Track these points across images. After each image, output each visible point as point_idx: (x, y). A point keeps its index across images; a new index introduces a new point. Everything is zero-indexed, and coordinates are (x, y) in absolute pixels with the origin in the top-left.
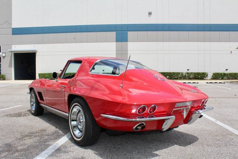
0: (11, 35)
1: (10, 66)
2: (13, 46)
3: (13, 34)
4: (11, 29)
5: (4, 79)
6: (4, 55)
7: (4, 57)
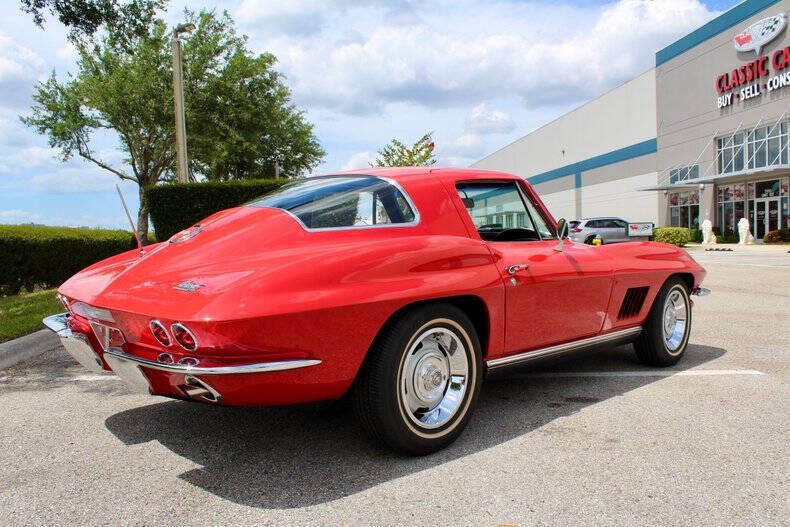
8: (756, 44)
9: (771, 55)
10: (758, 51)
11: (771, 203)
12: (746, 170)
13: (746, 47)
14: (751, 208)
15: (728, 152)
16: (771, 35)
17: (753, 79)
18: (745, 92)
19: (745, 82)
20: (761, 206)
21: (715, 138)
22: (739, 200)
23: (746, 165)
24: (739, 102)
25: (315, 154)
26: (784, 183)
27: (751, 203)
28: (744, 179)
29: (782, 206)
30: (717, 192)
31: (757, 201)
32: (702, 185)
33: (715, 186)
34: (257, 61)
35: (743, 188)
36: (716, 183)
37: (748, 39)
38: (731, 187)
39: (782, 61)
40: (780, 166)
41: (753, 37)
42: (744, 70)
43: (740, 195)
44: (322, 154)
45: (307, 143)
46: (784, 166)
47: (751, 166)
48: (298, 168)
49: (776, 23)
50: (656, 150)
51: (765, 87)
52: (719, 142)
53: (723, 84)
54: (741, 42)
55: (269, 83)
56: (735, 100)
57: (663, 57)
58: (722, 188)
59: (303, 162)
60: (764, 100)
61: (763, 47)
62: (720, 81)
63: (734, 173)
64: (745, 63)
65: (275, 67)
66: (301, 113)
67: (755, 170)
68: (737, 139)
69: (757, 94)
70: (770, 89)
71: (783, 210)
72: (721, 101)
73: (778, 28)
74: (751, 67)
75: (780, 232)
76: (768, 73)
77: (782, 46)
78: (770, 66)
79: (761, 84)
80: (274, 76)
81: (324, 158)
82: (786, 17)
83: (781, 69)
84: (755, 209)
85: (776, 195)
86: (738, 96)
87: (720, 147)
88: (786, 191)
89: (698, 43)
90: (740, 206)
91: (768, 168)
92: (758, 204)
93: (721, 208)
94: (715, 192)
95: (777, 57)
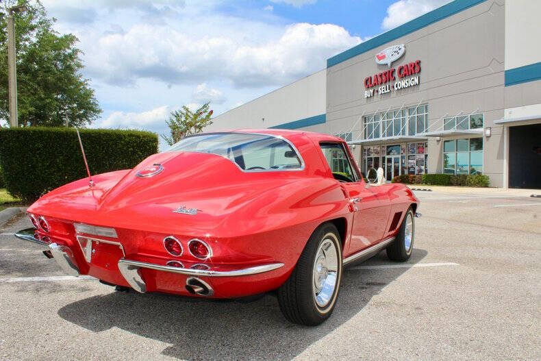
0: (503, 87)
1: (500, 156)
2: (507, 111)
3: (507, 84)
4: (504, 73)
5: (486, 185)
6: (488, 132)
7: (488, 137)
8: (388, 61)
9: (397, 68)
10: (389, 65)
11: (395, 158)
12: (381, 138)
13: (382, 62)
14: (384, 161)
15: (370, 126)
16: (397, 56)
17: (386, 82)
18: (382, 89)
19: (382, 83)
20: (390, 160)
21: (363, 117)
22: (376, 156)
23: (381, 134)
24: (378, 95)
25: (95, 111)
26: (403, 147)
27: (384, 158)
28: (380, 144)
29: (402, 161)
30: (363, 150)
31: (387, 157)
32: (354, 146)
33: (362, 147)
34: (62, 39)
35: (379, 149)
36: (362, 145)
37: (383, 57)
38: (372, 148)
39: (403, 72)
40: (401, 136)
41: (387, 56)
42: (381, 76)
43: (377, 153)
44: (99, 111)
45: (89, 103)
46: (404, 137)
47: (384, 136)
48: (81, 120)
49: (400, 49)
50: (325, 122)
51: (393, 87)
52: (365, 119)
53: (368, 83)
54: (380, 58)
55: (71, 57)
56: (376, 94)
57: (332, 62)
58: (366, 148)
59: (85, 116)
60: (392, 95)
61: (392, 63)
62: (367, 81)
63: (373, 139)
64: (382, 72)
65: (76, 45)
66: (86, 80)
67: (387, 138)
68: (376, 118)
69: (388, 91)
70: (396, 89)
71: (402, 163)
72: (367, 93)
73: (401, 53)
74: (385, 74)
75: (401, 177)
76: (395, 79)
77: (403, 63)
78: (396, 75)
79: (391, 86)
80: (75, 51)
81: (101, 115)
82: (405, 47)
83: (403, 77)
84: (386, 162)
85: (399, 154)
86: (377, 91)
87: (365, 122)
88: (404, 151)
89: (353, 56)
90: (377, 159)
91: (394, 137)
92: (388, 159)
93: (365, 160)
94: (362, 150)
95: (400, 70)
